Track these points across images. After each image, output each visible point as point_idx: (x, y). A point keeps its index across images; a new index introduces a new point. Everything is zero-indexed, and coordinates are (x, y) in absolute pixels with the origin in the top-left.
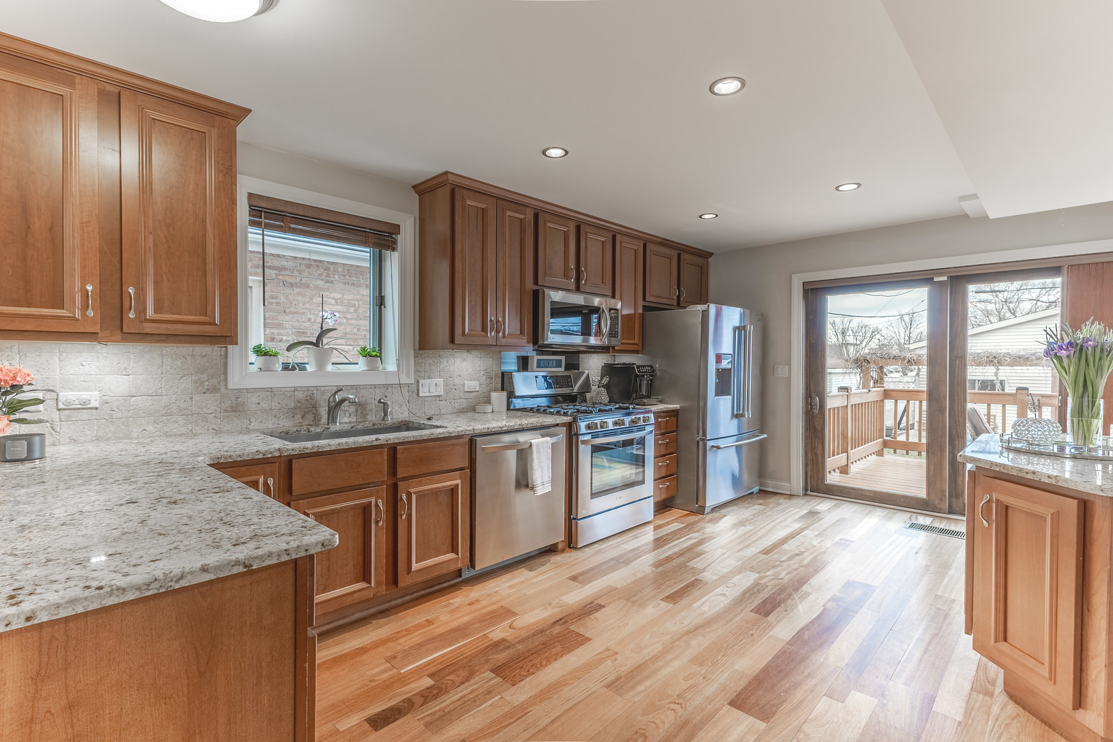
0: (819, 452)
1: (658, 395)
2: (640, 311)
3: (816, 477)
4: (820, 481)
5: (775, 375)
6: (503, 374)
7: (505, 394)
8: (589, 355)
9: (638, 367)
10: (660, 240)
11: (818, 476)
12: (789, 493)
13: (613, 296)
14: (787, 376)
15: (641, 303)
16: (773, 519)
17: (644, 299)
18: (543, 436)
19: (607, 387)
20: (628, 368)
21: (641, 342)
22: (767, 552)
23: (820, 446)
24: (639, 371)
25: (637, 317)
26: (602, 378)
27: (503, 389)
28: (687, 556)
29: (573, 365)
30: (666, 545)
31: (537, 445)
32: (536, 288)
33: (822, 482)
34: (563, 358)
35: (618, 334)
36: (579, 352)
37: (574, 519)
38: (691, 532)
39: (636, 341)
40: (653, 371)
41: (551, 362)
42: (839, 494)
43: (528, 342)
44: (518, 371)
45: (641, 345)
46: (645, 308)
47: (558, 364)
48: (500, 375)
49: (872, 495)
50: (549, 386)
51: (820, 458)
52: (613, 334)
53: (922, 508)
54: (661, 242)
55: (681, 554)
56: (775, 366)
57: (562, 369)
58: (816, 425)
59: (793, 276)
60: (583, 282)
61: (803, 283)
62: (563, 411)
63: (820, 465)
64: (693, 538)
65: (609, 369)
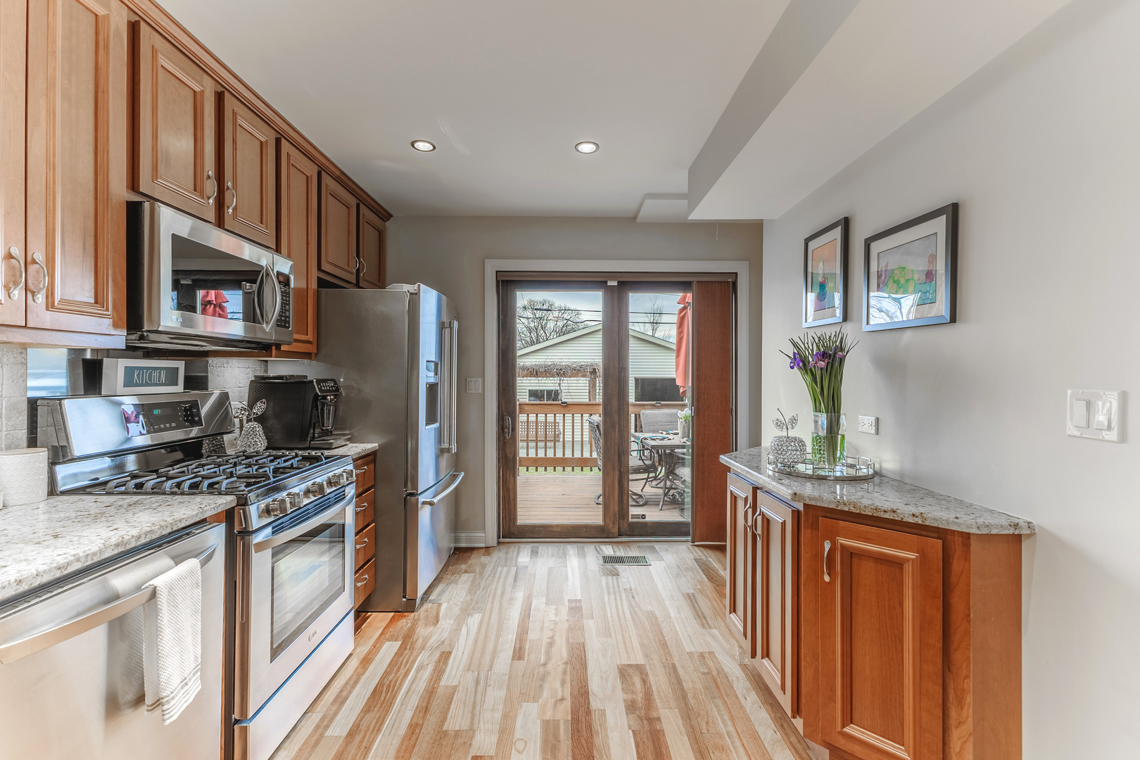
0: (511, 487)
1: (343, 429)
2: (314, 285)
3: (508, 519)
4: (512, 523)
5: (468, 391)
6: (33, 404)
7: (41, 456)
8: (224, 360)
9: (319, 381)
10: (338, 173)
11: (510, 517)
12: (483, 545)
13: (278, 250)
14: (480, 391)
15: (315, 274)
16: (492, 592)
17: (319, 268)
18: (178, 560)
19: (260, 419)
20: (297, 386)
21: (316, 340)
22: (518, 654)
23: (512, 478)
24: (320, 390)
25: (311, 294)
26: (251, 405)
27: (32, 442)
28: (435, 708)
29: (196, 382)
30: (394, 697)
31: (171, 589)
32: (135, 198)
33: (514, 524)
34: (180, 365)
35: (289, 322)
36: (206, 354)
37: (237, 721)
38: (415, 653)
39: (310, 337)
40: (338, 389)
41: (155, 374)
42: (531, 536)
43: (115, 326)
44: (74, 396)
45: (315, 343)
46: (322, 283)
47: (172, 378)
48: (24, 406)
49: (559, 530)
50: (153, 425)
51: (511, 494)
52: (282, 322)
53: (600, 536)
54: (338, 177)
55: (424, 709)
56: (468, 379)
57: (180, 388)
58: (508, 453)
59: (486, 260)
60: (230, 210)
61: (497, 272)
62: (206, 483)
63: (512, 502)
64: (424, 660)
65: (263, 388)
